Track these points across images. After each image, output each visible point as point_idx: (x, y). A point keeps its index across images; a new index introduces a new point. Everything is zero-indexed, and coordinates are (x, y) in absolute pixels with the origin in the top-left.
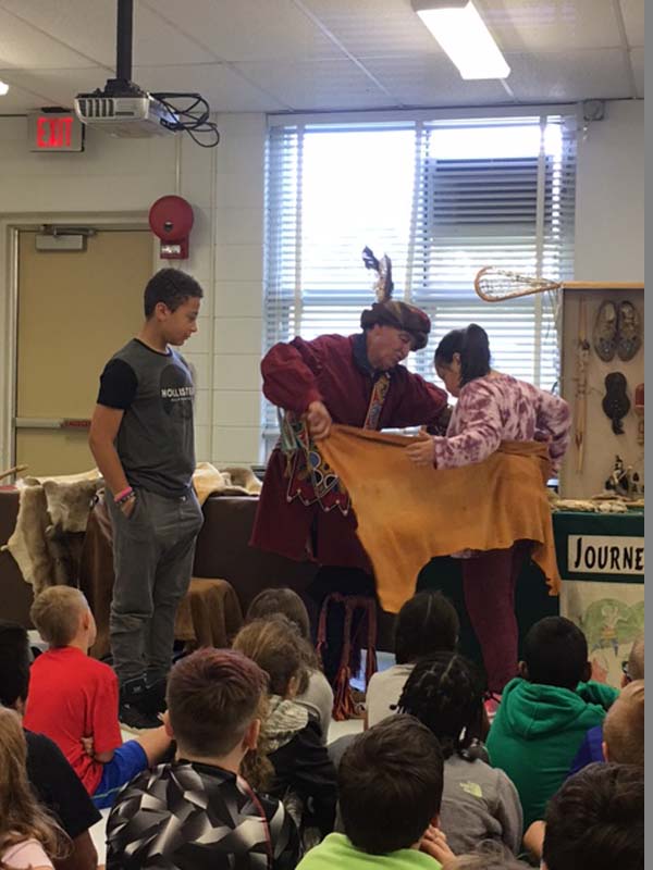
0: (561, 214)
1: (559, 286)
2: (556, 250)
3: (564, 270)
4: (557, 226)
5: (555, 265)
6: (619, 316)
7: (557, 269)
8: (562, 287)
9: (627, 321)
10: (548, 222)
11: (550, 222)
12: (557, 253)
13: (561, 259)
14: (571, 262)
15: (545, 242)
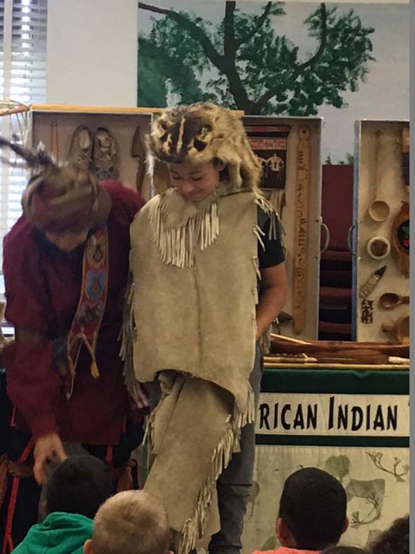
0: (32, 28)
1: (28, 109)
2: (26, 68)
3: (34, 91)
4: (27, 41)
5: (24, 86)
6: (95, 144)
7: (26, 90)
8: (32, 110)
9: (104, 150)
10: (16, 37)
11: (19, 36)
12: (27, 73)
13: (31, 79)
14: (43, 83)
15: (13, 59)
